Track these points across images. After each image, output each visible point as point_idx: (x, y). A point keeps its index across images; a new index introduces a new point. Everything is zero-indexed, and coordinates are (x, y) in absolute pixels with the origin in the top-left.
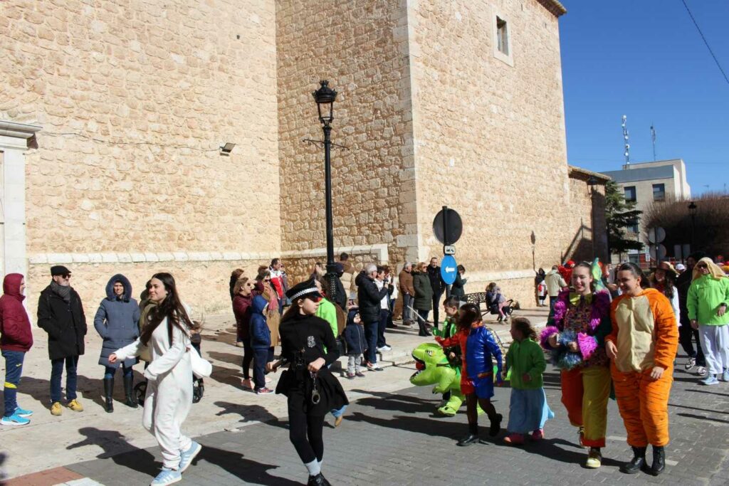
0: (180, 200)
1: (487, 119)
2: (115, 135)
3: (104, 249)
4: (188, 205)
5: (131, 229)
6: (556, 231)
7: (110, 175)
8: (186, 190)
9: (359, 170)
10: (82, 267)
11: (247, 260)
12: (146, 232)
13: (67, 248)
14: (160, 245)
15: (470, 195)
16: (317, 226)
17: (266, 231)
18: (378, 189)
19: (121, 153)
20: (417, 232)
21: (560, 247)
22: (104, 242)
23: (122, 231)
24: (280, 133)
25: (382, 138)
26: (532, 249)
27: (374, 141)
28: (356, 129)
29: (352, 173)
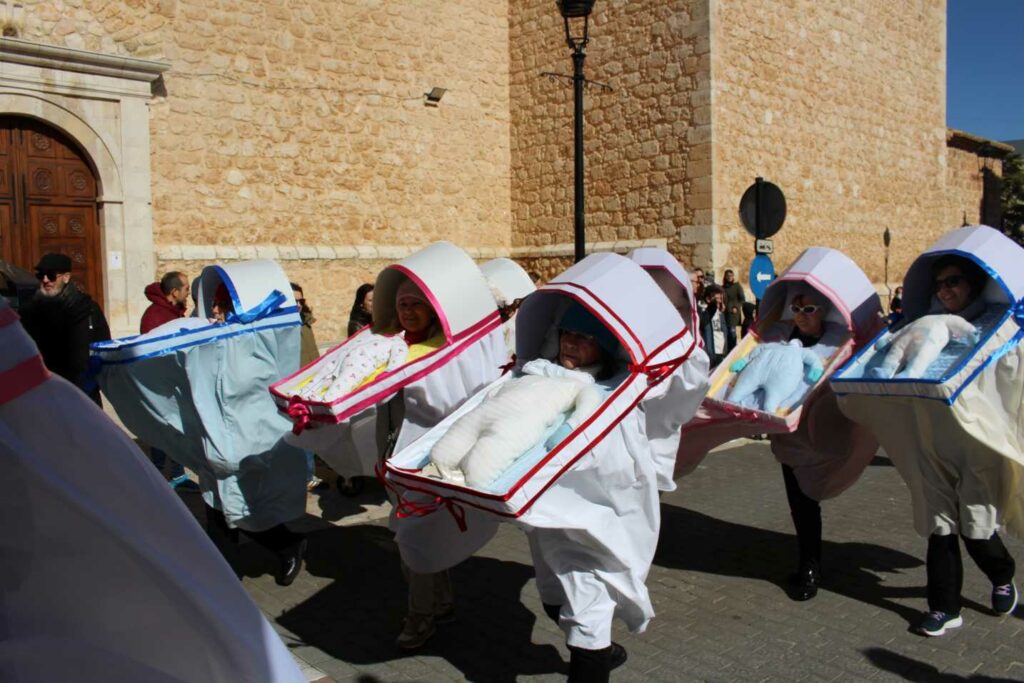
0: (366, 171)
1: (824, 51)
2: (274, 76)
3: (259, 240)
4: (377, 177)
5: (297, 212)
6: (922, 228)
7: (268, 135)
8: (375, 155)
9: (628, 129)
12: (319, 217)
13: (208, 238)
14: (338, 236)
15: (794, 168)
16: (564, 211)
17: (491, 218)
18: (654, 156)
19: (282, 102)
20: (711, 222)
22: (260, 230)
23: (285, 214)
24: (512, 73)
25: (664, 79)
26: (884, 254)
27: (650, 85)
28: (624, 66)
29: (617, 133)
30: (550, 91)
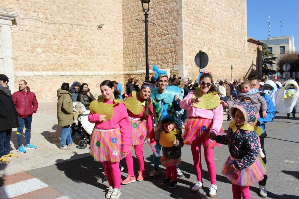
0: (80, 49)
1: (214, 14)
2: (51, 20)
3: (47, 70)
4: (83, 51)
5: (59, 61)
6: (241, 65)
7: (49, 38)
8: (83, 44)
9: (158, 36)
10: (38, 77)
11: (109, 75)
12: (65, 63)
13: (31, 69)
14: (71, 68)
15: (206, 48)
16: (139, 60)
17: (117, 63)
18: (166, 44)
19: (54, 28)
20: (183, 64)
21: (243, 72)
22: (48, 67)
23: (55, 62)
24: (123, 20)
25: (168, 22)
26: (231, 72)
27: (165, 23)
28: (157, 18)
29: (155, 38)
30: (135, 25)
